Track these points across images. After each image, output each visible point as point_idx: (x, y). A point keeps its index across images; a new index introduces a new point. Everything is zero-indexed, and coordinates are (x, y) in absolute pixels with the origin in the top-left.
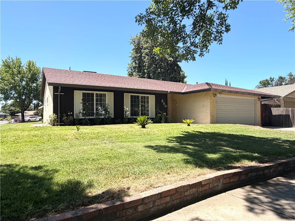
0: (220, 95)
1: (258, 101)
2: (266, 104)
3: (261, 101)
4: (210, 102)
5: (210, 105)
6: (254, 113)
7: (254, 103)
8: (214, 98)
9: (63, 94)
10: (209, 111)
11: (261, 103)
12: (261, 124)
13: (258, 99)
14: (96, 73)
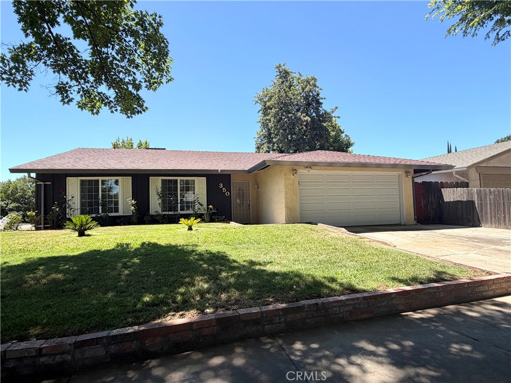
0: (308, 172)
1: (406, 178)
2: (430, 183)
3: (413, 178)
4: (286, 185)
5: (284, 190)
6: (398, 200)
7: (397, 181)
8: (292, 177)
9: (50, 183)
10: (283, 200)
11: (413, 181)
12: (415, 220)
13: (406, 173)
14: (165, 149)
